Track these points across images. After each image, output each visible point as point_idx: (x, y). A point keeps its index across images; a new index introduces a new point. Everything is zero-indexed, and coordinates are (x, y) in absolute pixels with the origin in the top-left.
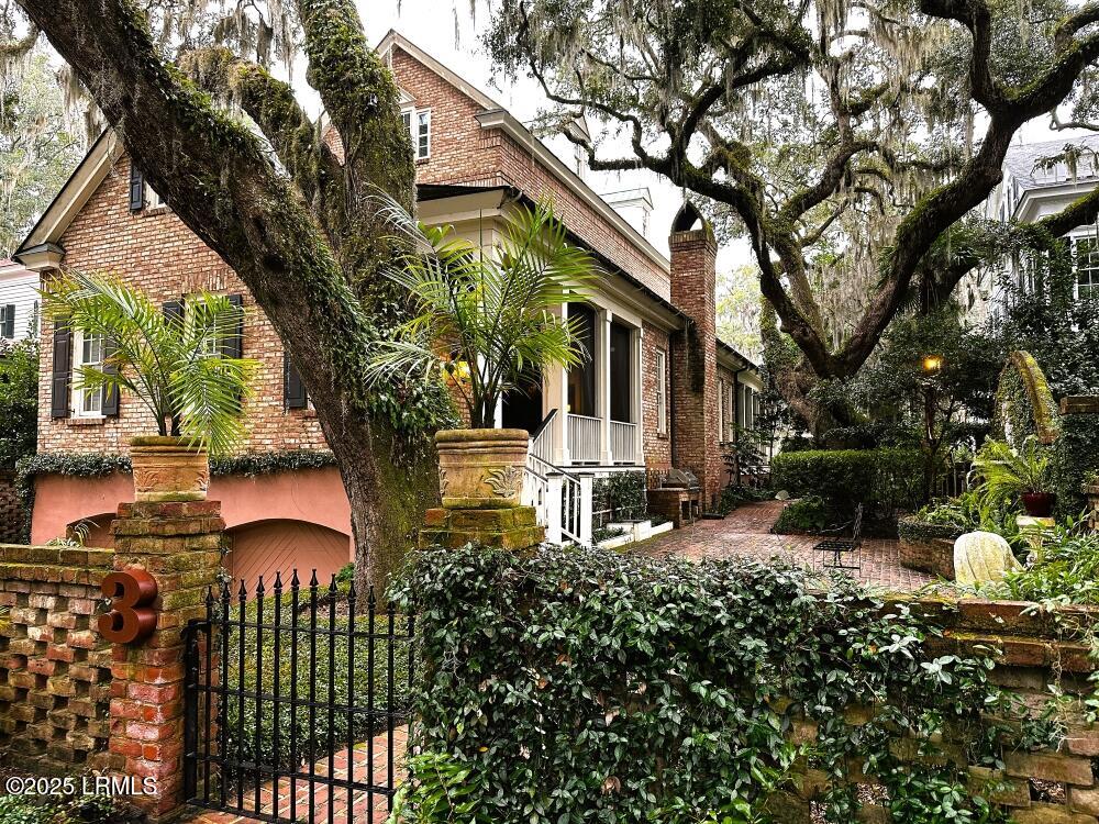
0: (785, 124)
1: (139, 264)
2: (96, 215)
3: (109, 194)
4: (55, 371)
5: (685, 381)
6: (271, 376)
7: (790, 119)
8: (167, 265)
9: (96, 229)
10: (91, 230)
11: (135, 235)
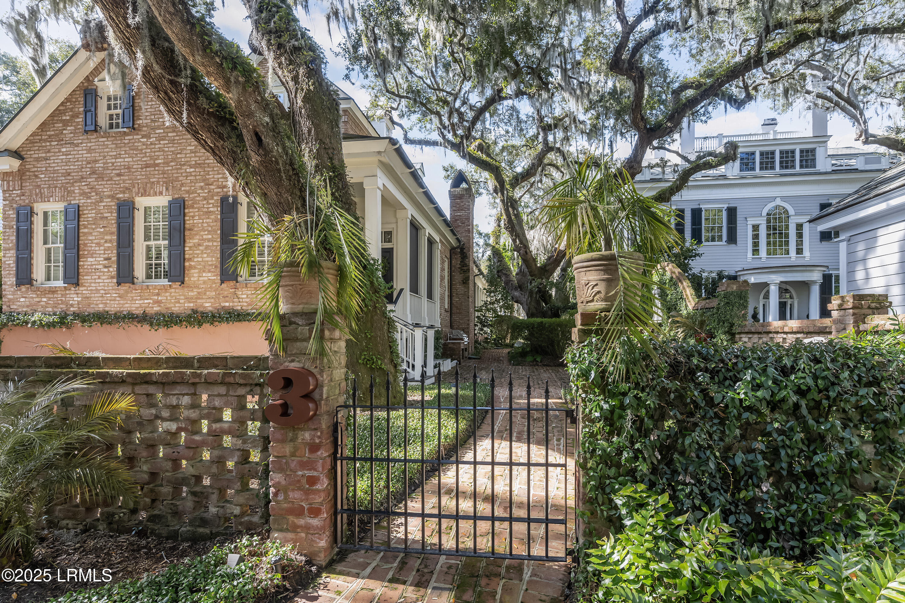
0: (507, 132)
1: (93, 173)
2: (52, 133)
3: (64, 118)
4: (18, 250)
5: (458, 277)
6: (209, 259)
7: (510, 129)
8: (119, 175)
9: (53, 143)
10: (48, 144)
11: (89, 151)
